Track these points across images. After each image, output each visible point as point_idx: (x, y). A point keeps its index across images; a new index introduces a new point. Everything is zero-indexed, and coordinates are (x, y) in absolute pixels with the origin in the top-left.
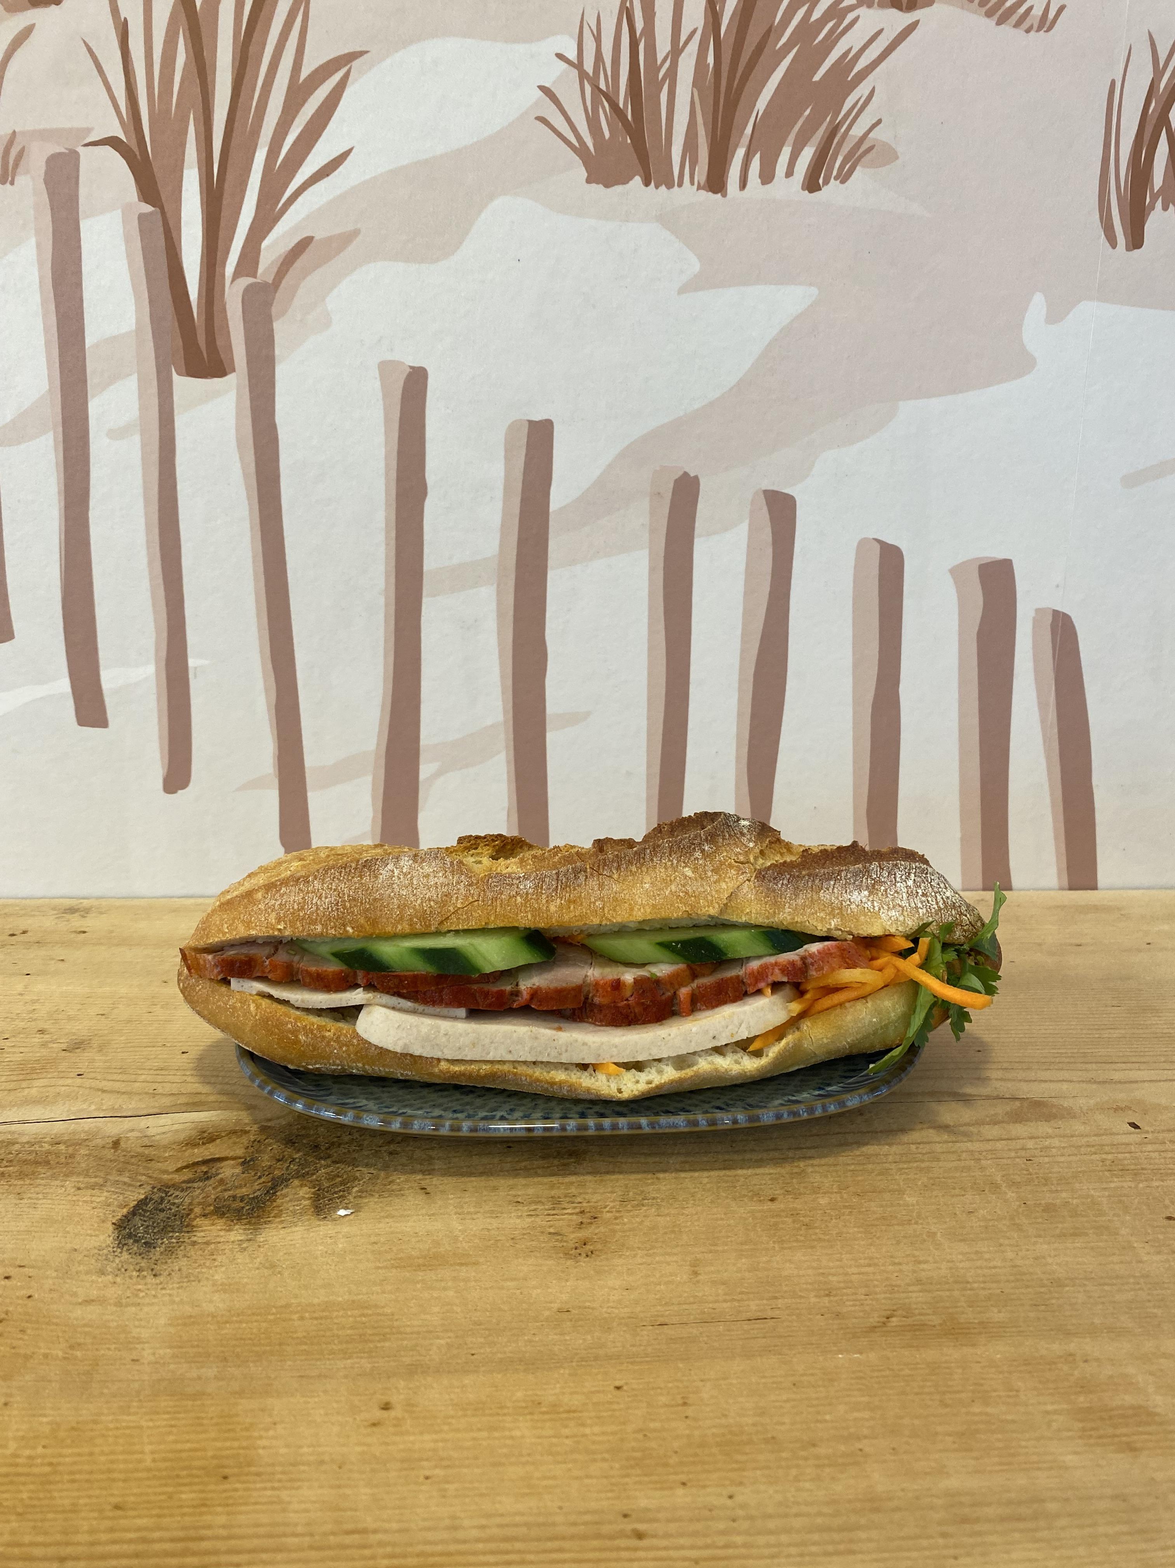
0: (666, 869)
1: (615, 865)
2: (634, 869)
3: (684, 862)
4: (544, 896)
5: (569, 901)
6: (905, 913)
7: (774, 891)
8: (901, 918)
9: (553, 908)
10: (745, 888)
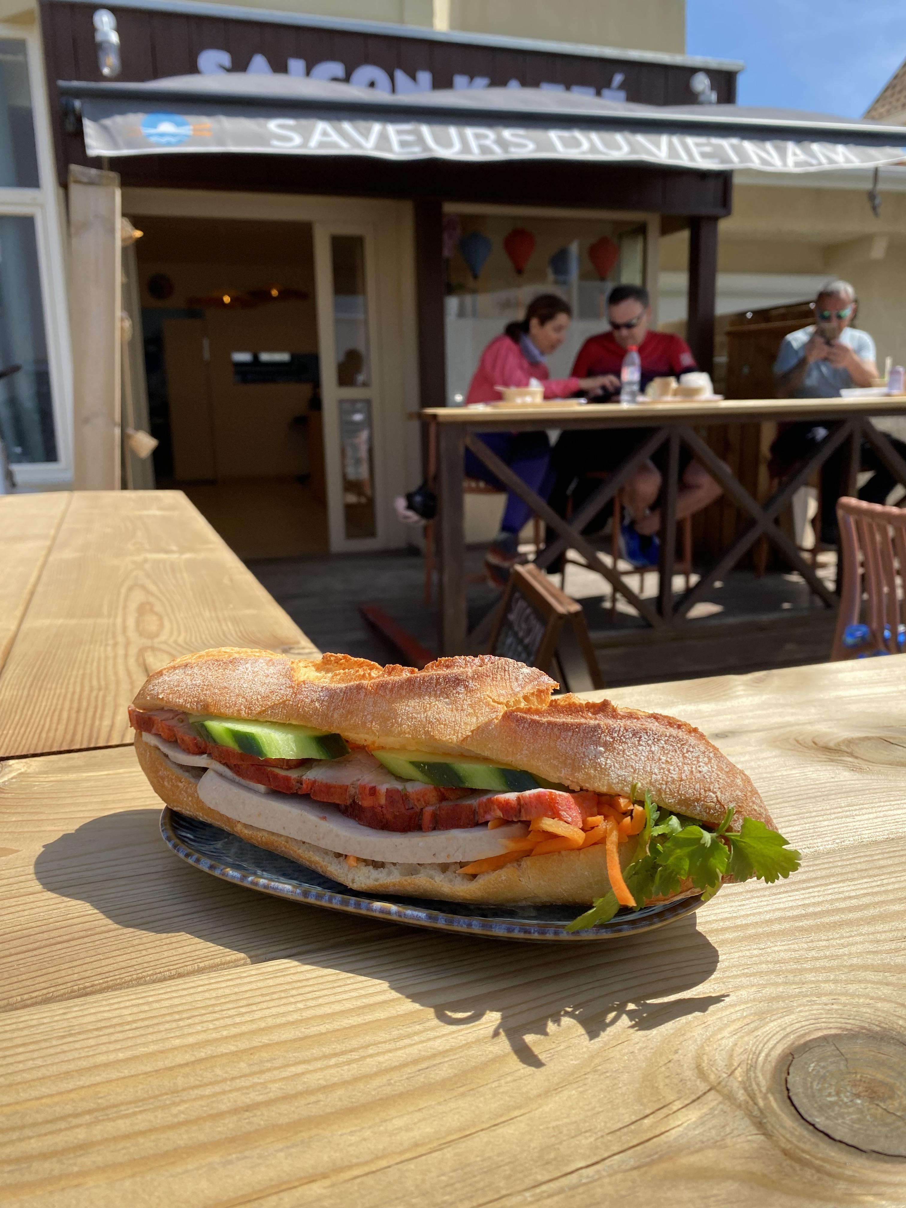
2: (404, 692)
10: (492, 725)
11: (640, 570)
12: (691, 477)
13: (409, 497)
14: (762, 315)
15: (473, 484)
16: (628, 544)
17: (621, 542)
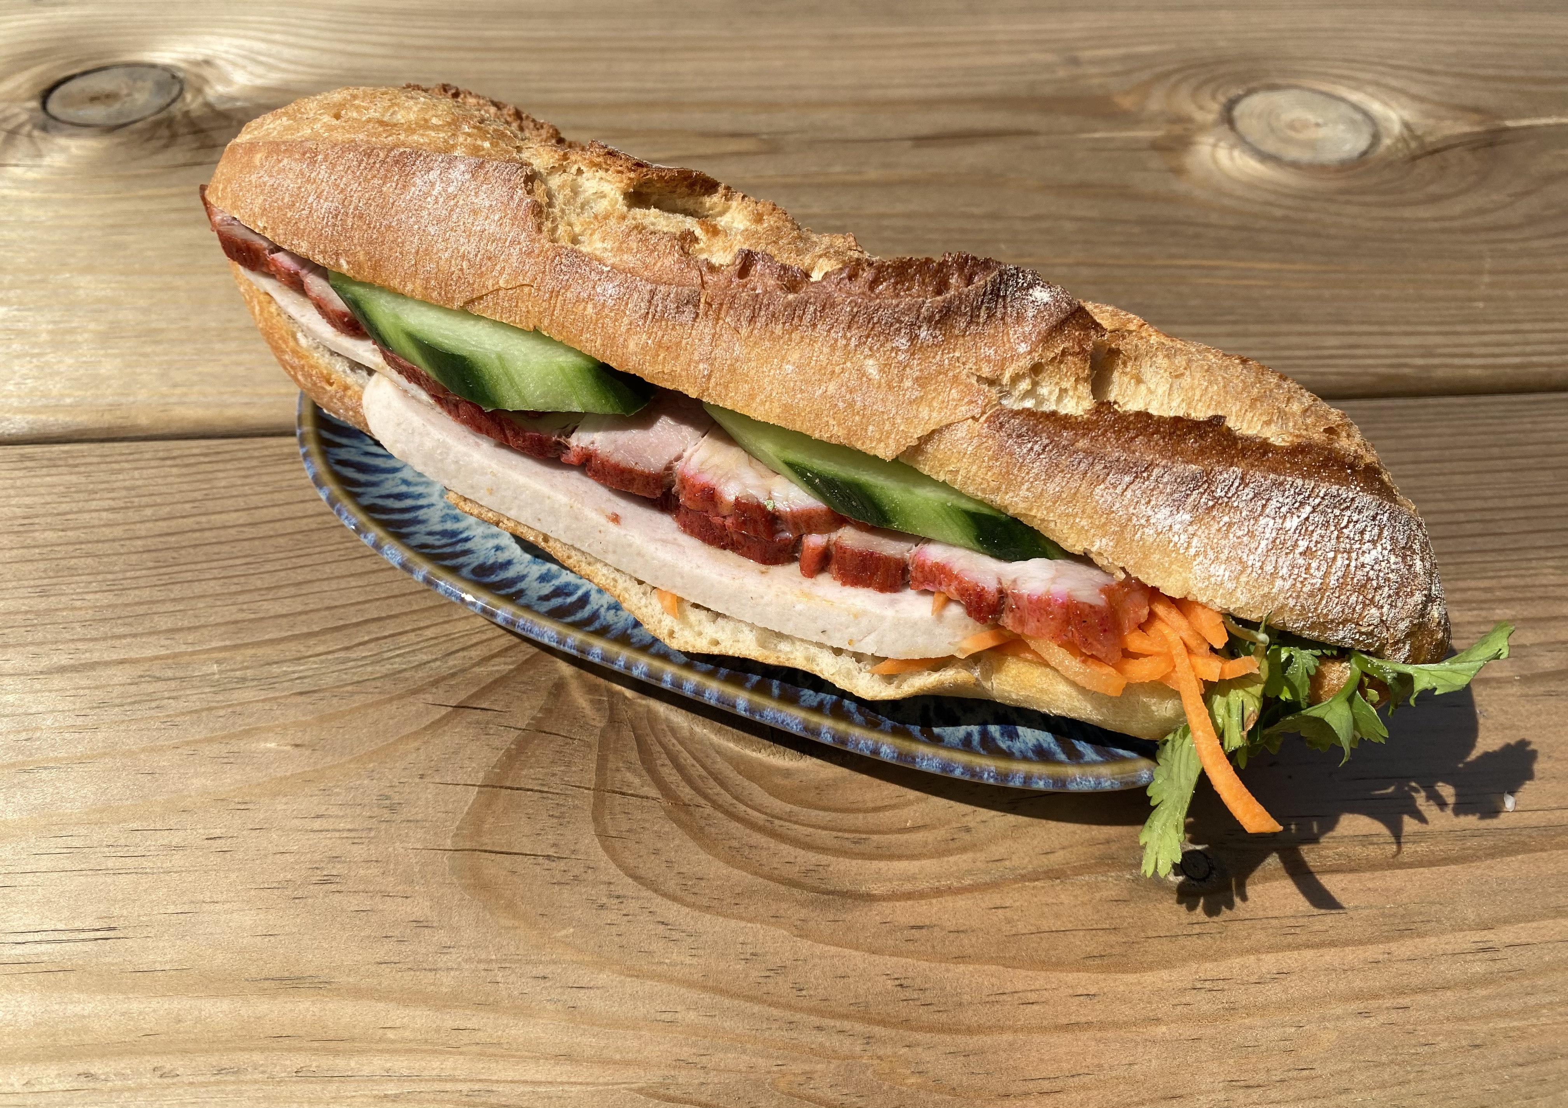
0: (833, 348)
1: (748, 313)
2: (778, 330)
3: (871, 349)
4: (626, 320)
5: (660, 345)
6: (1243, 579)
7: (1011, 454)
8: (1230, 586)
9: (632, 345)
10: (961, 432)
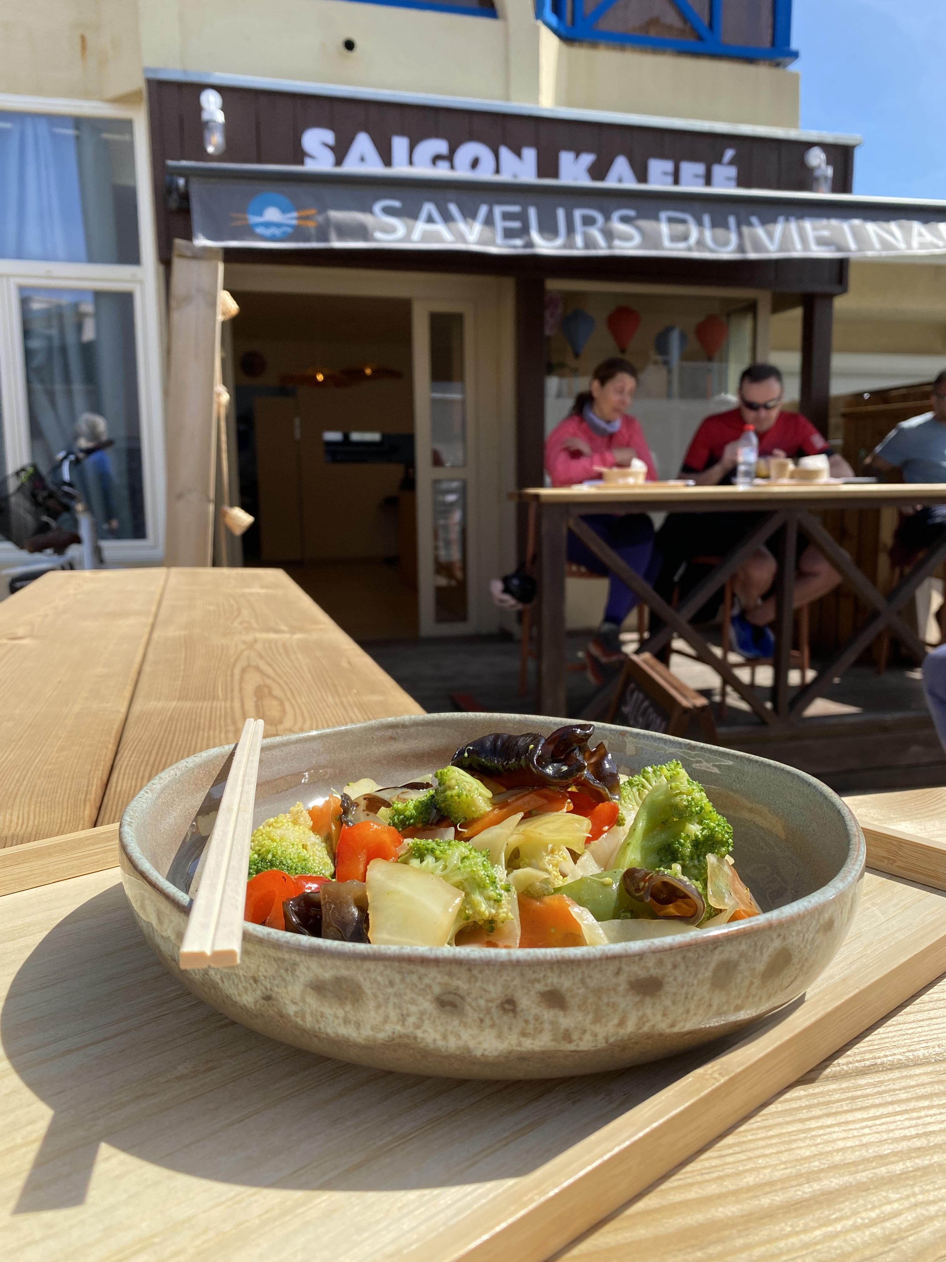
11: (752, 663)
12: (808, 565)
13: (506, 580)
14: (880, 395)
15: (574, 568)
16: (738, 635)
17: (732, 633)
